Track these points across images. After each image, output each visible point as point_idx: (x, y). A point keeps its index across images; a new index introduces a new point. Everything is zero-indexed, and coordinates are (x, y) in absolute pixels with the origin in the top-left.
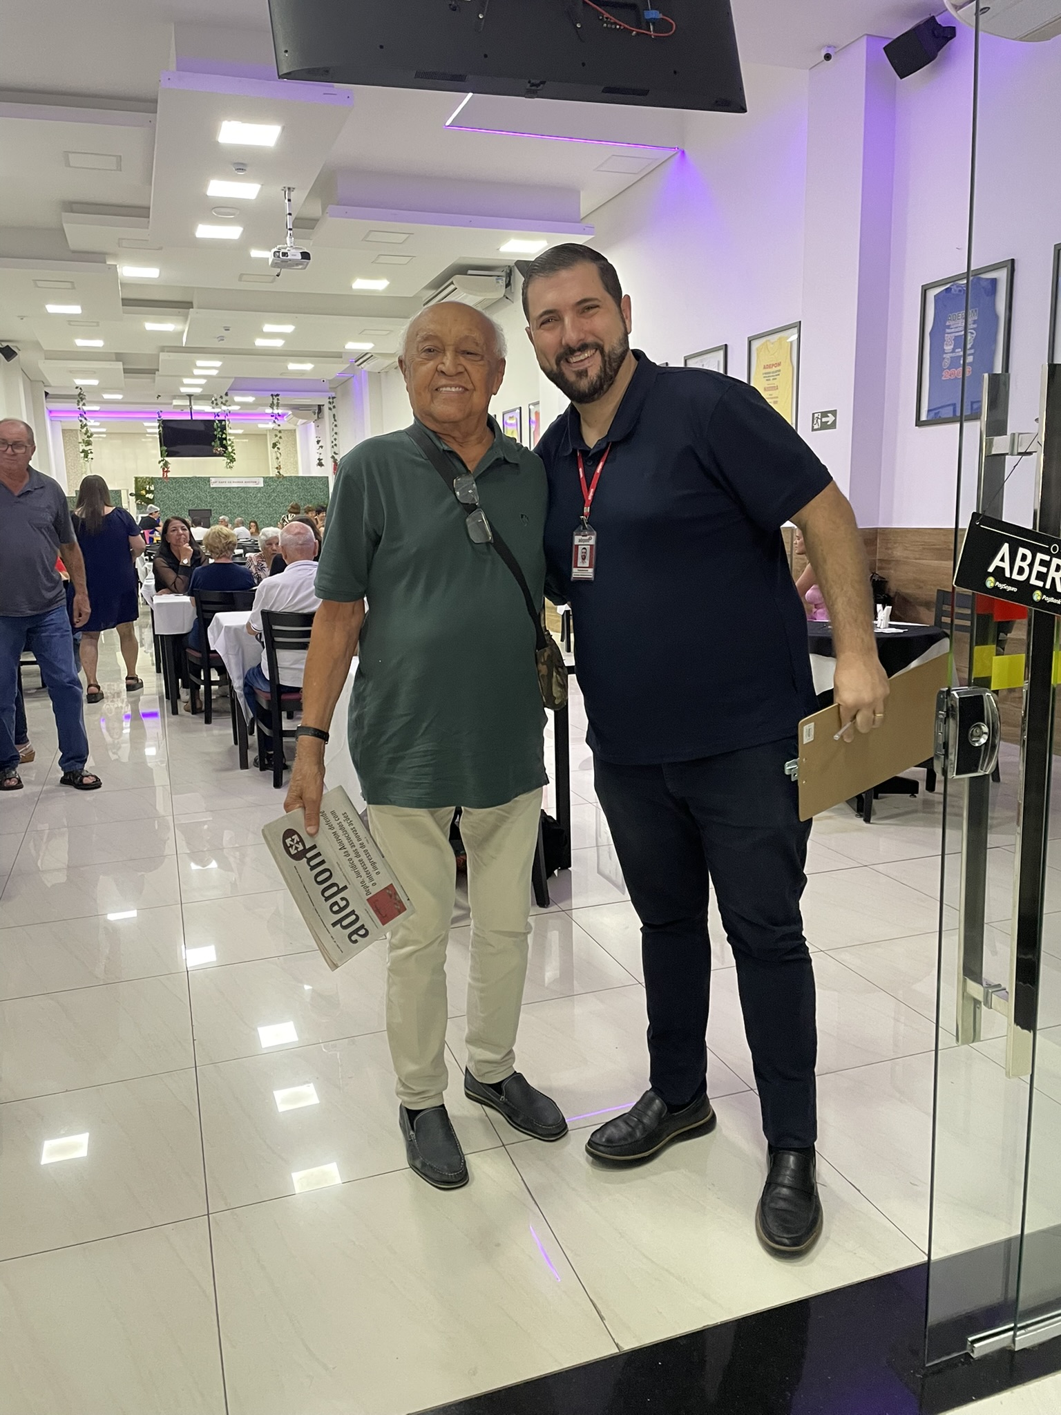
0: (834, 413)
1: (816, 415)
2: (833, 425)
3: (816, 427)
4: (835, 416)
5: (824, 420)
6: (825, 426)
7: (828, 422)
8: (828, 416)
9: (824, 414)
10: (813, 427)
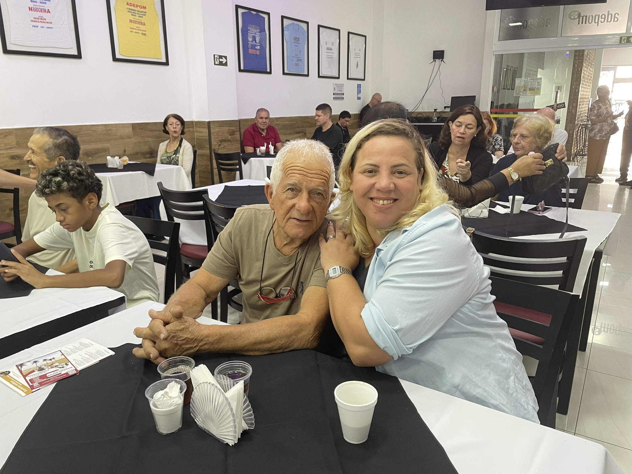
0: (226, 57)
1: (216, 56)
2: (226, 64)
3: (216, 63)
4: (226, 59)
5: (221, 60)
6: (221, 64)
7: (223, 62)
8: (222, 59)
9: (221, 57)
10: (215, 63)
